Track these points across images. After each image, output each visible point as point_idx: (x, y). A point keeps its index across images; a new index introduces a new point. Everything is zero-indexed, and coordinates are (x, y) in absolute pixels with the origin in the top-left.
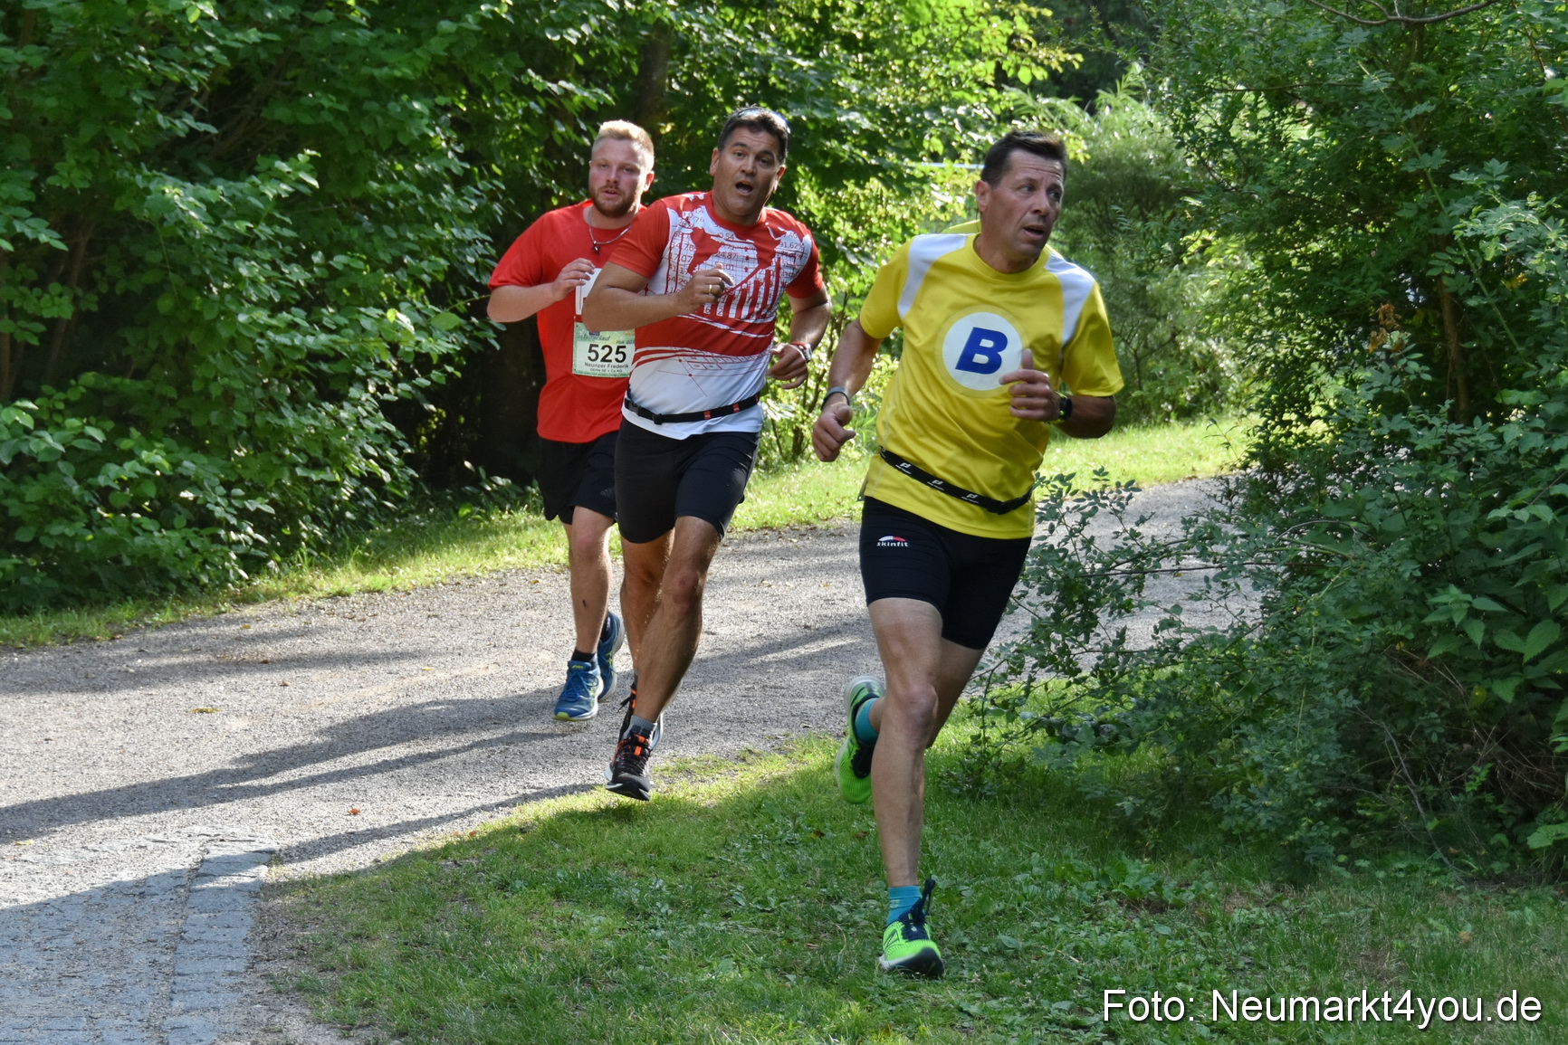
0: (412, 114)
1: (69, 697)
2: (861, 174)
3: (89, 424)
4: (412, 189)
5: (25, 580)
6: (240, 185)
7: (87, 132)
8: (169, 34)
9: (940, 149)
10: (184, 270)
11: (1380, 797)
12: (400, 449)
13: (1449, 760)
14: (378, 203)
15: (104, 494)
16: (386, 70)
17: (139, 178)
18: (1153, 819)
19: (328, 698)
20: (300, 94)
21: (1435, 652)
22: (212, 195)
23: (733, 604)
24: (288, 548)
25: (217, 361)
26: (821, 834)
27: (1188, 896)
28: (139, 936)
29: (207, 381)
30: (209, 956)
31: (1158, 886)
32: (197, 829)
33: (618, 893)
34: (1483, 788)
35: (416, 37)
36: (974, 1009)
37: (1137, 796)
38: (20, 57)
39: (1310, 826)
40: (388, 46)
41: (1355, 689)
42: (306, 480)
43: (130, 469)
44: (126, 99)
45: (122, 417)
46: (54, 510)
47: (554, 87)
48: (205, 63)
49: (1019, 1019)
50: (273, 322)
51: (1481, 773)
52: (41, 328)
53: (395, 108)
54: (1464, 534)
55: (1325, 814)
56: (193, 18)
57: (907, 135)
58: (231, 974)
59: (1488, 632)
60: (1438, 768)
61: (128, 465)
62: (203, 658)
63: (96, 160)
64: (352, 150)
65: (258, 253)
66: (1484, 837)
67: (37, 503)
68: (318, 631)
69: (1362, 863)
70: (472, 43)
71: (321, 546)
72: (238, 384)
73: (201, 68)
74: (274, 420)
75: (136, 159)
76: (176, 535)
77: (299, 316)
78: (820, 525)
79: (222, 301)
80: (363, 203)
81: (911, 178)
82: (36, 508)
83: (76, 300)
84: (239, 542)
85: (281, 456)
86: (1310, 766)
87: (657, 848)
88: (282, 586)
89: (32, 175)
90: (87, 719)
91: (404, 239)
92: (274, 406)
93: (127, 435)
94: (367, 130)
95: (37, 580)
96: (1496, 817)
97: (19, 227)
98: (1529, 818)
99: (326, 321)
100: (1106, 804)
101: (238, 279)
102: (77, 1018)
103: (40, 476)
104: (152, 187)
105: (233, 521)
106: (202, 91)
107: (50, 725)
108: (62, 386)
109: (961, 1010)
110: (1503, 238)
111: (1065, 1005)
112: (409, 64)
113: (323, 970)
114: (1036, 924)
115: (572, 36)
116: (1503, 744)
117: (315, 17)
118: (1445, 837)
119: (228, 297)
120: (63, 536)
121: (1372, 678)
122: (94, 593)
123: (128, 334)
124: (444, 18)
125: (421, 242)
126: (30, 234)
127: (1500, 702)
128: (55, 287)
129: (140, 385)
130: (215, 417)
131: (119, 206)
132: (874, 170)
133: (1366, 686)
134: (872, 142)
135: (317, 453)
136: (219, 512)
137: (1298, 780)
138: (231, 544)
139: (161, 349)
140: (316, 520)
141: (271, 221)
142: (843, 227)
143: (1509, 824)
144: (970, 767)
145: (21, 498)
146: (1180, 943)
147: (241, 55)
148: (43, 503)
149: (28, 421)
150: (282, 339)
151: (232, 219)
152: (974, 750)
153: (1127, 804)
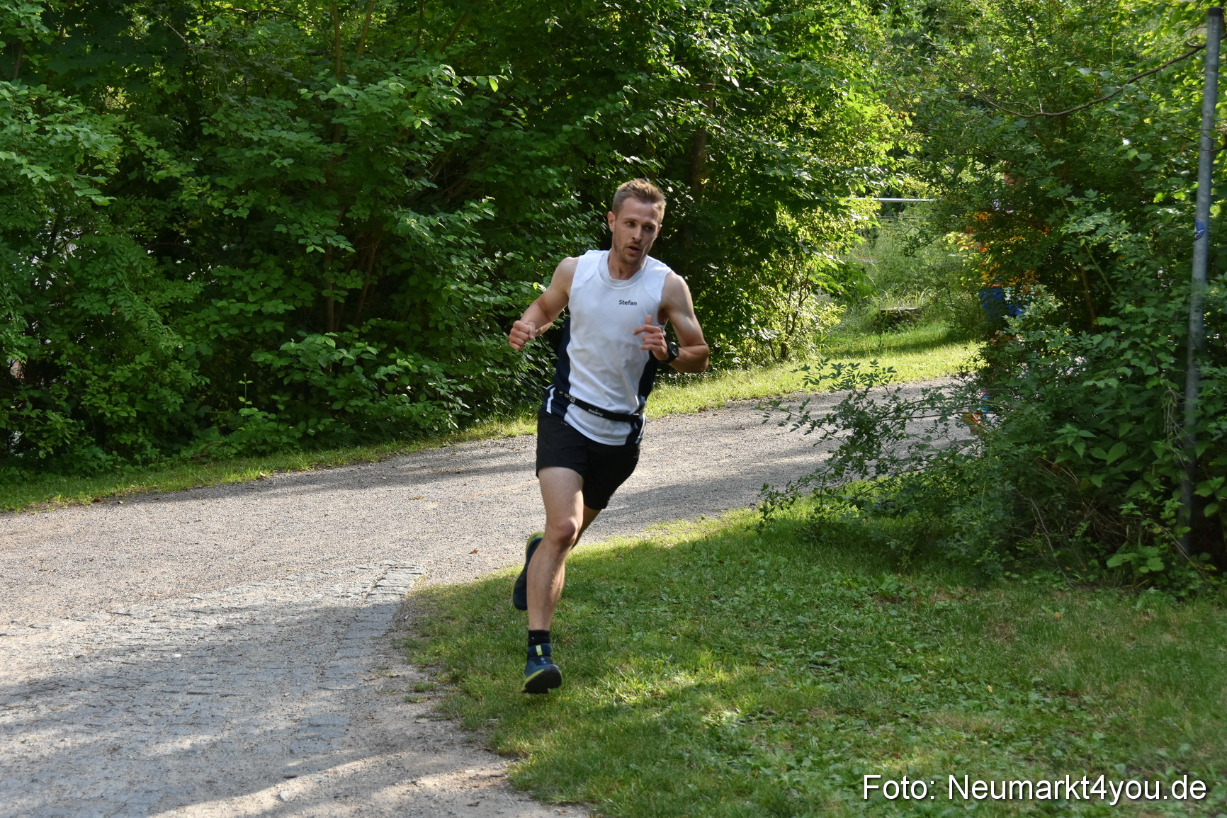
0: (550, 176)
1: (346, 492)
2: (812, 204)
3: (370, 345)
4: (550, 216)
5: (337, 430)
6: (453, 217)
7: (366, 190)
8: (411, 136)
9: (864, 190)
10: (421, 262)
11: (1030, 540)
12: (550, 356)
13: (1068, 519)
14: (535, 224)
15: (381, 383)
16: (534, 152)
17: (396, 213)
18: (907, 552)
19: (486, 491)
20: (489, 166)
21: (1058, 460)
22: (435, 221)
23: (721, 439)
24: (486, 411)
25: (442, 309)
26: (721, 562)
27: (914, 594)
28: (334, 619)
29: (437, 322)
30: (366, 629)
31: (900, 588)
32: (386, 562)
33: (598, 594)
34: (1085, 534)
35: (552, 134)
36: (768, 655)
37: (897, 538)
38: (330, 150)
39: (989, 555)
40: (537, 140)
41: (1015, 481)
42: (494, 374)
43: (391, 369)
44: (387, 171)
45: (391, 342)
46: (355, 392)
47: (628, 160)
48: (431, 150)
49: (793, 660)
50: (472, 289)
51: (1084, 526)
52: (346, 294)
53: (538, 172)
54: (1081, 396)
55: (999, 549)
56: (418, 126)
57: (837, 183)
58: (374, 638)
59: (1088, 448)
60: (1062, 523)
61: (390, 367)
62: (425, 471)
63: (372, 204)
64: (517, 196)
65: (463, 253)
66: (1086, 561)
67: (344, 388)
68: (494, 456)
69: (1015, 576)
70: (582, 137)
71: (505, 410)
72: (454, 324)
73: (429, 153)
74: (474, 342)
75: (394, 203)
76: (420, 405)
77: (487, 286)
78: (785, 396)
79: (443, 278)
80: (527, 224)
81: (840, 206)
82: (343, 391)
83: (364, 280)
84: (454, 408)
85: (479, 362)
86: (988, 521)
87: (627, 570)
88: (481, 432)
89: (338, 213)
90: (352, 504)
91: (545, 242)
92: (476, 336)
93: (394, 352)
94: (524, 185)
95: (344, 430)
96: (1093, 550)
97: (329, 240)
98: (1113, 551)
99: (504, 289)
100: (882, 543)
101: (453, 266)
102: (283, 662)
103: (347, 374)
104: (403, 218)
105: (451, 397)
106: (429, 165)
107: (330, 507)
108: (359, 326)
109: (761, 656)
110: (1090, 233)
111: (821, 653)
112: (547, 149)
113: (424, 636)
114: (823, 610)
115: (637, 131)
116: (1098, 509)
117: (494, 124)
118: (1063, 562)
119: (447, 276)
120: (357, 406)
121: (1025, 474)
122: (377, 437)
123: (396, 298)
124: (567, 123)
125: (555, 245)
126: (335, 244)
127: (1095, 487)
128: (354, 272)
129: (402, 324)
130: (442, 341)
131: (386, 228)
132: (819, 202)
133: (1021, 479)
134: (818, 188)
135: (500, 360)
136: (442, 392)
137: (981, 530)
138: (451, 409)
139: (413, 305)
140: (502, 395)
141: (471, 235)
142: (804, 233)
143: (1102, 554)
144: (814, 526)
145: (336, 385)
146: (900, 620)
147: (454, 146)
148: (347, 389)
149: (333, 344)
150: (478, 299)
151: (448, 234)
152: (816, 516)
153: (893, 543)
